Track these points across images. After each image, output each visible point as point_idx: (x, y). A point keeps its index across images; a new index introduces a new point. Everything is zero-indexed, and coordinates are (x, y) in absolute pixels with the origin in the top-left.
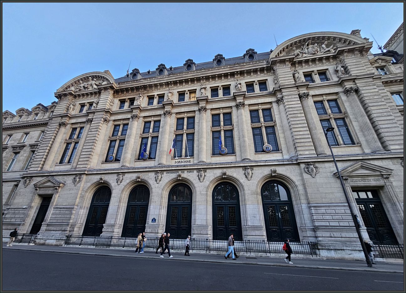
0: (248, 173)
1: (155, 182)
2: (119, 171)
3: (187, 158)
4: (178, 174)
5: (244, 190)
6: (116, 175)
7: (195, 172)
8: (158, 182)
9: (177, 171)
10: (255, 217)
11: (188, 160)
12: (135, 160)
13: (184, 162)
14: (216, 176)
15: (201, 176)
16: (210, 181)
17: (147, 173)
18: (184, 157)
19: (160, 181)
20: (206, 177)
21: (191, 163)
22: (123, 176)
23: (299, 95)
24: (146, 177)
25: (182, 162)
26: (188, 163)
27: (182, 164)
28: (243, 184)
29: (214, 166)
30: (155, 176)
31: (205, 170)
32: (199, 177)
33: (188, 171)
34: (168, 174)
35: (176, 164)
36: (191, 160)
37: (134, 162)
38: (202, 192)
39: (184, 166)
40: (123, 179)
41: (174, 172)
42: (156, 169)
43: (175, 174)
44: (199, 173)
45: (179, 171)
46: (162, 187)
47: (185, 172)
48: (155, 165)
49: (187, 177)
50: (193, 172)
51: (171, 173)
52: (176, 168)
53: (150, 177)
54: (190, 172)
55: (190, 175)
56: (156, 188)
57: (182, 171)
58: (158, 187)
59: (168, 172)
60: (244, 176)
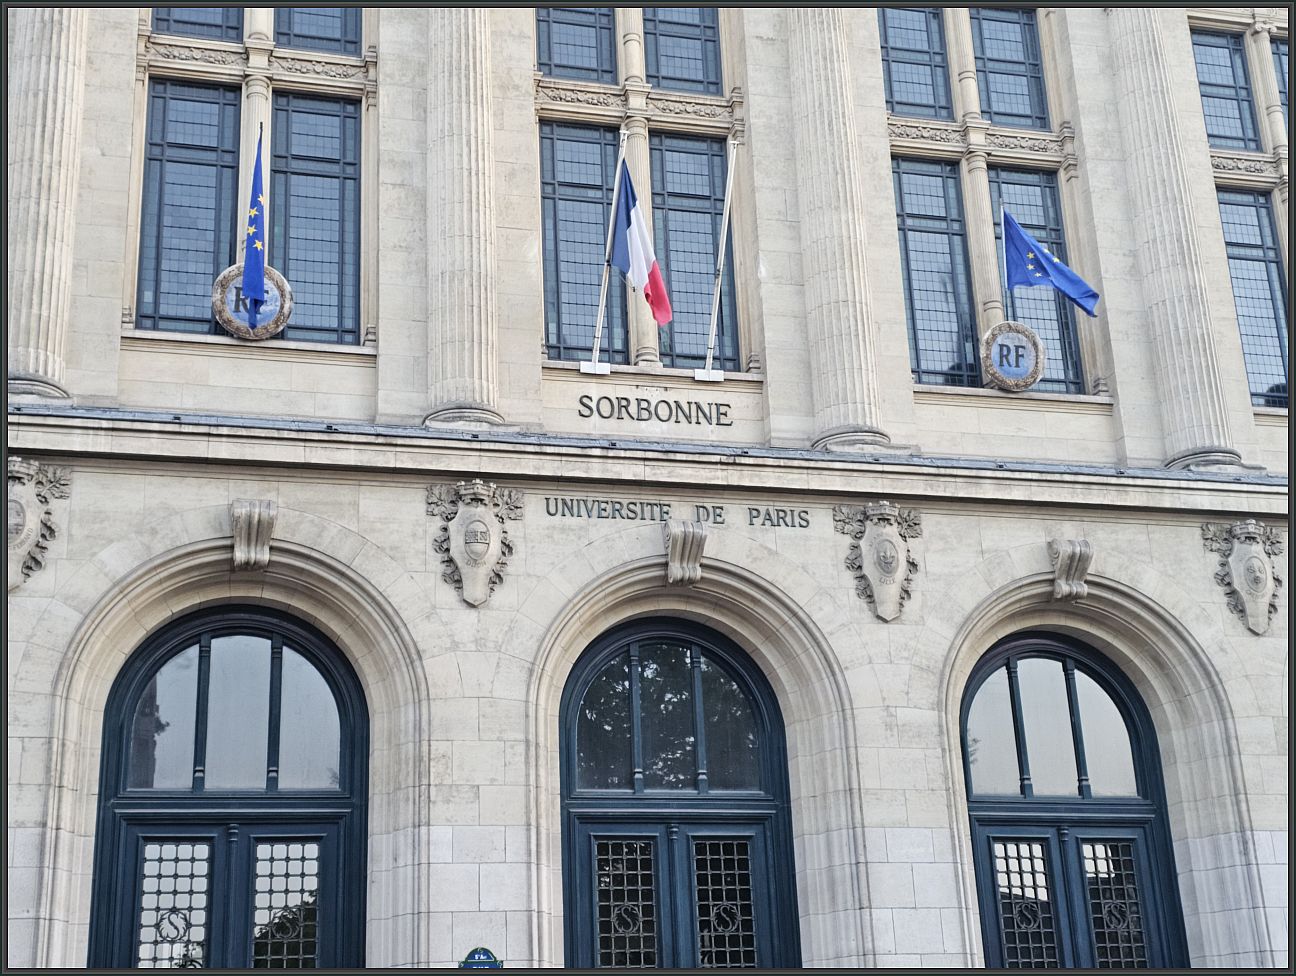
0: (1250, 570)
1: (448, 593)
4: (663, 526)
5: (1223, 710)
7: (822, 521)
8: (475, 588)
9: (653, 499)
11: (706, 397)
13: (663, 411)
14: (1001, 580)
15: (886, 565)
16: (959, 619)
17: (342, 494)
18: (658, 367)
19: (497, 578)
20: (918, 578)
21: (740, 433)
22: (44, 501)
24: (333, 530)
25: (646, 411)
26: (708, 433)
27: (653, 430)
28: (1219, 662)
29: (989, 491)
30: (434, 531)
32: (869, 570)
33: (753, 513)
34: (569, 520)
35: (595, 427)
36: (739, 401)
38: (904, 715)
39: (667, 454)
40: (49, 531)
41: (625, 502)
42: (444, 458)
43: (638, 521)
44: (859, 535)
45: (672, 503)
46: (524, 645)
47: (728, 513)
48: (382, 407)
49: (750, 560)
50: (804, 523)
51: (595, 512)
52: (655, 474)
53: (373, 530)
54: (774, 520)
55: (779, 551)
56: (455, 646)
57: (704, 507)
58: (480, 643)
59: (568, 498)
60: (1219, 594)
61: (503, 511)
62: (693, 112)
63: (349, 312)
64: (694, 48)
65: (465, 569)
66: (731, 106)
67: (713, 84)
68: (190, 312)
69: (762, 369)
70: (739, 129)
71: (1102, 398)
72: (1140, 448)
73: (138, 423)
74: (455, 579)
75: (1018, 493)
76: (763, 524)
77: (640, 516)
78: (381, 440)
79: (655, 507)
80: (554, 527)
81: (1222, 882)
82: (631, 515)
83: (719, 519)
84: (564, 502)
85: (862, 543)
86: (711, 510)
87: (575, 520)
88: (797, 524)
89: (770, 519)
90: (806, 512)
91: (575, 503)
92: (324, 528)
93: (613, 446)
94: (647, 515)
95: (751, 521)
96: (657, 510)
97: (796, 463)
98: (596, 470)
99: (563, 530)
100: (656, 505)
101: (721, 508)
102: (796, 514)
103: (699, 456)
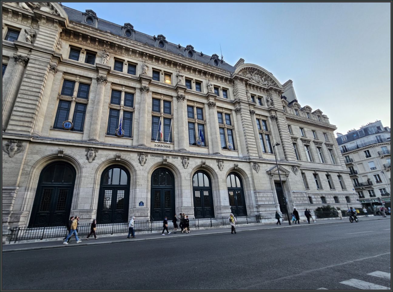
0: (221, 165)
2: (91, 146)
3: (167, 143)
4: (163, 158)
5: (218, 178)
6: (84, 149)
7: (179, 158)
8: (142, 164)
9: (162, 155)
10: (225, 199)
11: (168, 145)
12: (105, 134)
13: (164, 146)
14: (197, 165)
15: (186, 163)
16: (193, 168)
18: (163, 142)
19: (145, 163)
20: (189, 164)
21: (171, 149)
22: (95, 152)
23: (250, 111)
24: (127, 157)
25: (162, 146)
26: (168, 149)
27: (162, 148)
28: (217, 173)
29: (196, 156)
30: (138, 158)
31: (188, 157)
32: (184, 163)
33: (172, 157)
34: (153, 157)
35: (156, 147)
36: (171, 146)
37: (104, 136)
38: (187, 178)
39: (164, 151)
40: (95, 156)
41: (159, 155)
42: (139, 150)
44: (183, 160)
45: (164, 156)
46: (148, 170)
47: (170, 157)
48: (133, 144)
49: (172, 162)
50: (177, 158)
51: (156, 156)
52: (162, 153)
53: (132, 157)
54: (174, 158)
55: (175, 161)
56: (140, 170)
57: (167, 156)
58: (143, 170)
60: (218, 167)
61: (146, 156)
62: (168, 116)
63: (130, 134)
64: (168, 110)
65: (141, 162)
66: (172, 116)
67: (170, 113)
68: (113, 133)
69: (174, 143)
70: (173, 118)
71: (208, 147)
72: (211, 152)
73: (106, 145)
74: (140, 163)
75: (199, 156)
77: (160, 157)
78: (133, 148)
81: (217, 195)
84: (152, 155)
85: (183, 161)
91: (154, 155)
93: (158, 150)
97: (177, 152)
98: (156, 152)
99: (152, 158)
103: (167, 151)
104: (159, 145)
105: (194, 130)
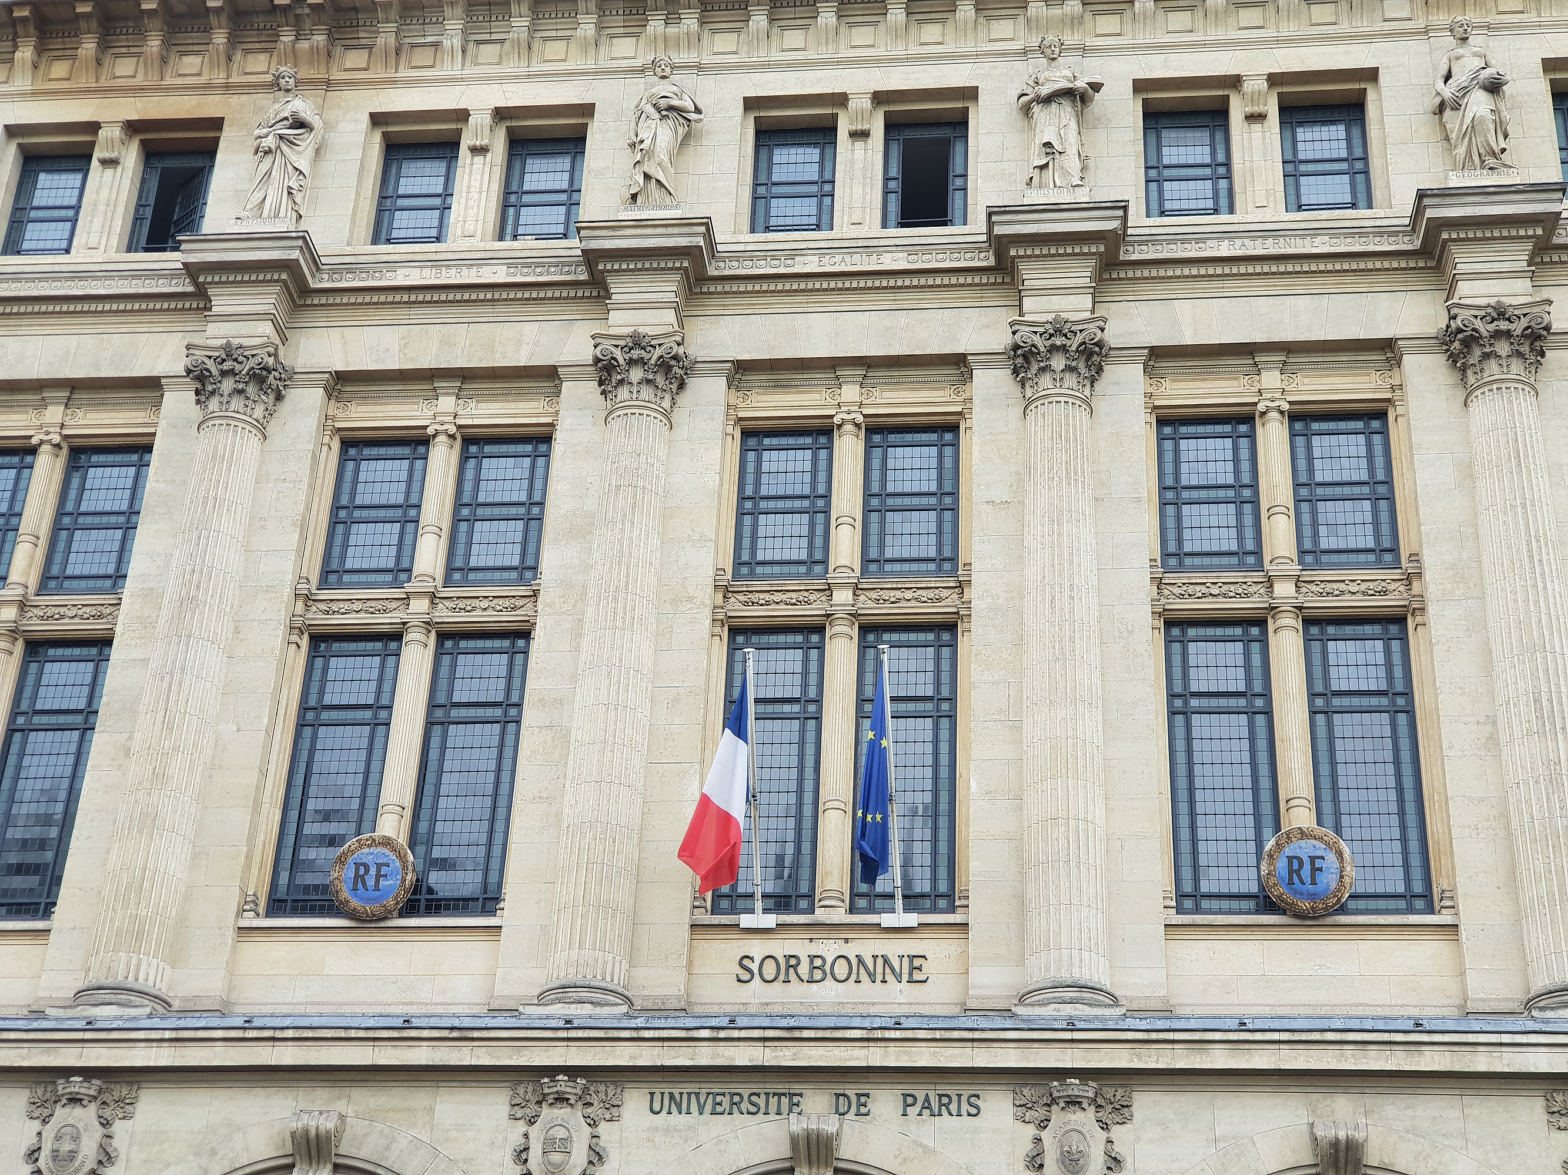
2: (67, 1056)
3: (887, 920)
4: (797, 1125)
6: (17, 1101)
7: (997, 1107)
9: (780, 1088)
11: (895, 948)
12: (241, 912)
17: (418, 1098)
18: (840, 915)
21: (934, 994)
22: (106, 1124)
24: (402, 1142)
25: (820, 970)
26: (894, 995)
27: (827, 994)
29: (1219, 1059)
30: (515, 1139)
31: (1113, 1089)
32: (1050, 1170)
33: (908, 1101)
34: (677, 1119)
35: (756, 993)
36: (935, 952)
37: (230, 934)
41: (745, 1093)
42: (526, 1052)
43: (760, 1116)
44: (1043, 1124)
45: (804, 1092)
47: (875, 1101)
49: (899, 1160)
50: (974, 1111)
51: (708, 1108)
52: (776, 1057)
53: (447, 1140)
54: (934, 1107)
55: (938, 1148)
57: (844, 1095)
59: (676, 1092)
72: (1489, 984)
75: (1261, 1060)
76: (920, 1115)
77: (762, 1110)
78: (455, 1034)
79: (783, 1097)
80: (656, 1129)
82: (753, 1109)
83: (863, 1110)
84: (672, 1096)
85: (1047, 1134)
86: (854, 1099)
87: (684, 1117)
88: (964, 1112)
89: (929, 1107)
90: (978, 1096)
91: (685, 1096)
92: (394, 1140)
94: (773, 1108)
95: (905, 1110)
96: (785, 1100)
97: (955, 1035)
98: (704, 1056)
99: (667, 1131)
100: (784, 1094)
101: (867, 1095)
102: (964, 1099)
104: (792, 962)
105: (1251, 713)
